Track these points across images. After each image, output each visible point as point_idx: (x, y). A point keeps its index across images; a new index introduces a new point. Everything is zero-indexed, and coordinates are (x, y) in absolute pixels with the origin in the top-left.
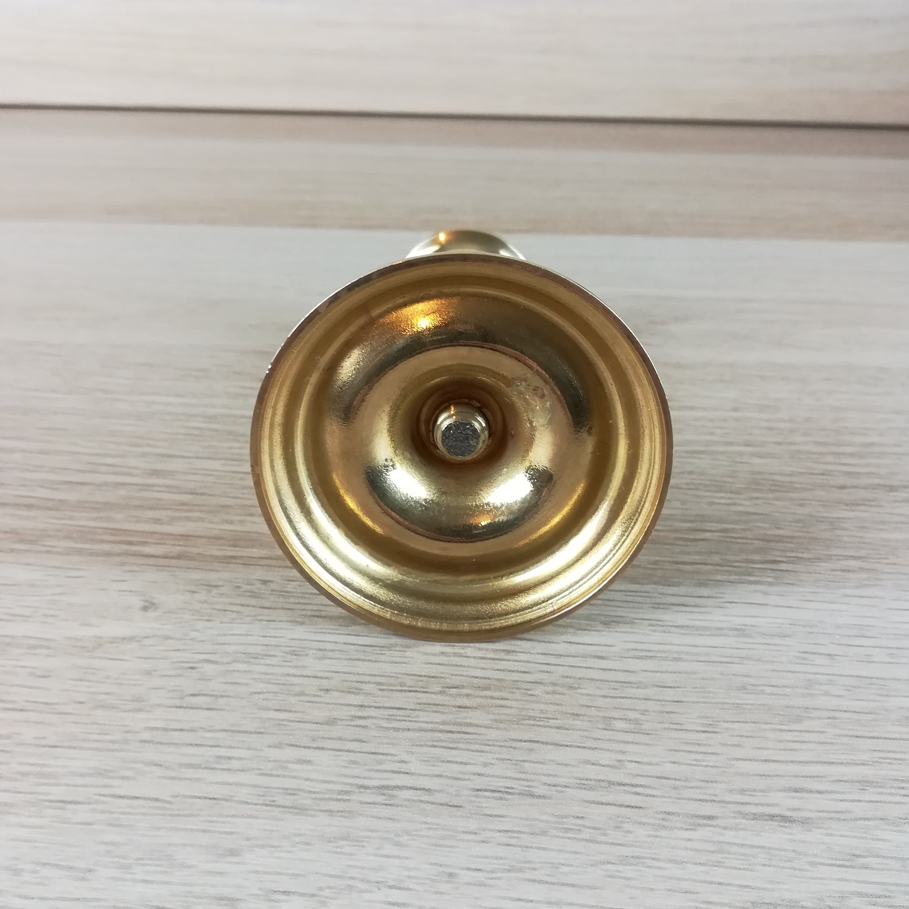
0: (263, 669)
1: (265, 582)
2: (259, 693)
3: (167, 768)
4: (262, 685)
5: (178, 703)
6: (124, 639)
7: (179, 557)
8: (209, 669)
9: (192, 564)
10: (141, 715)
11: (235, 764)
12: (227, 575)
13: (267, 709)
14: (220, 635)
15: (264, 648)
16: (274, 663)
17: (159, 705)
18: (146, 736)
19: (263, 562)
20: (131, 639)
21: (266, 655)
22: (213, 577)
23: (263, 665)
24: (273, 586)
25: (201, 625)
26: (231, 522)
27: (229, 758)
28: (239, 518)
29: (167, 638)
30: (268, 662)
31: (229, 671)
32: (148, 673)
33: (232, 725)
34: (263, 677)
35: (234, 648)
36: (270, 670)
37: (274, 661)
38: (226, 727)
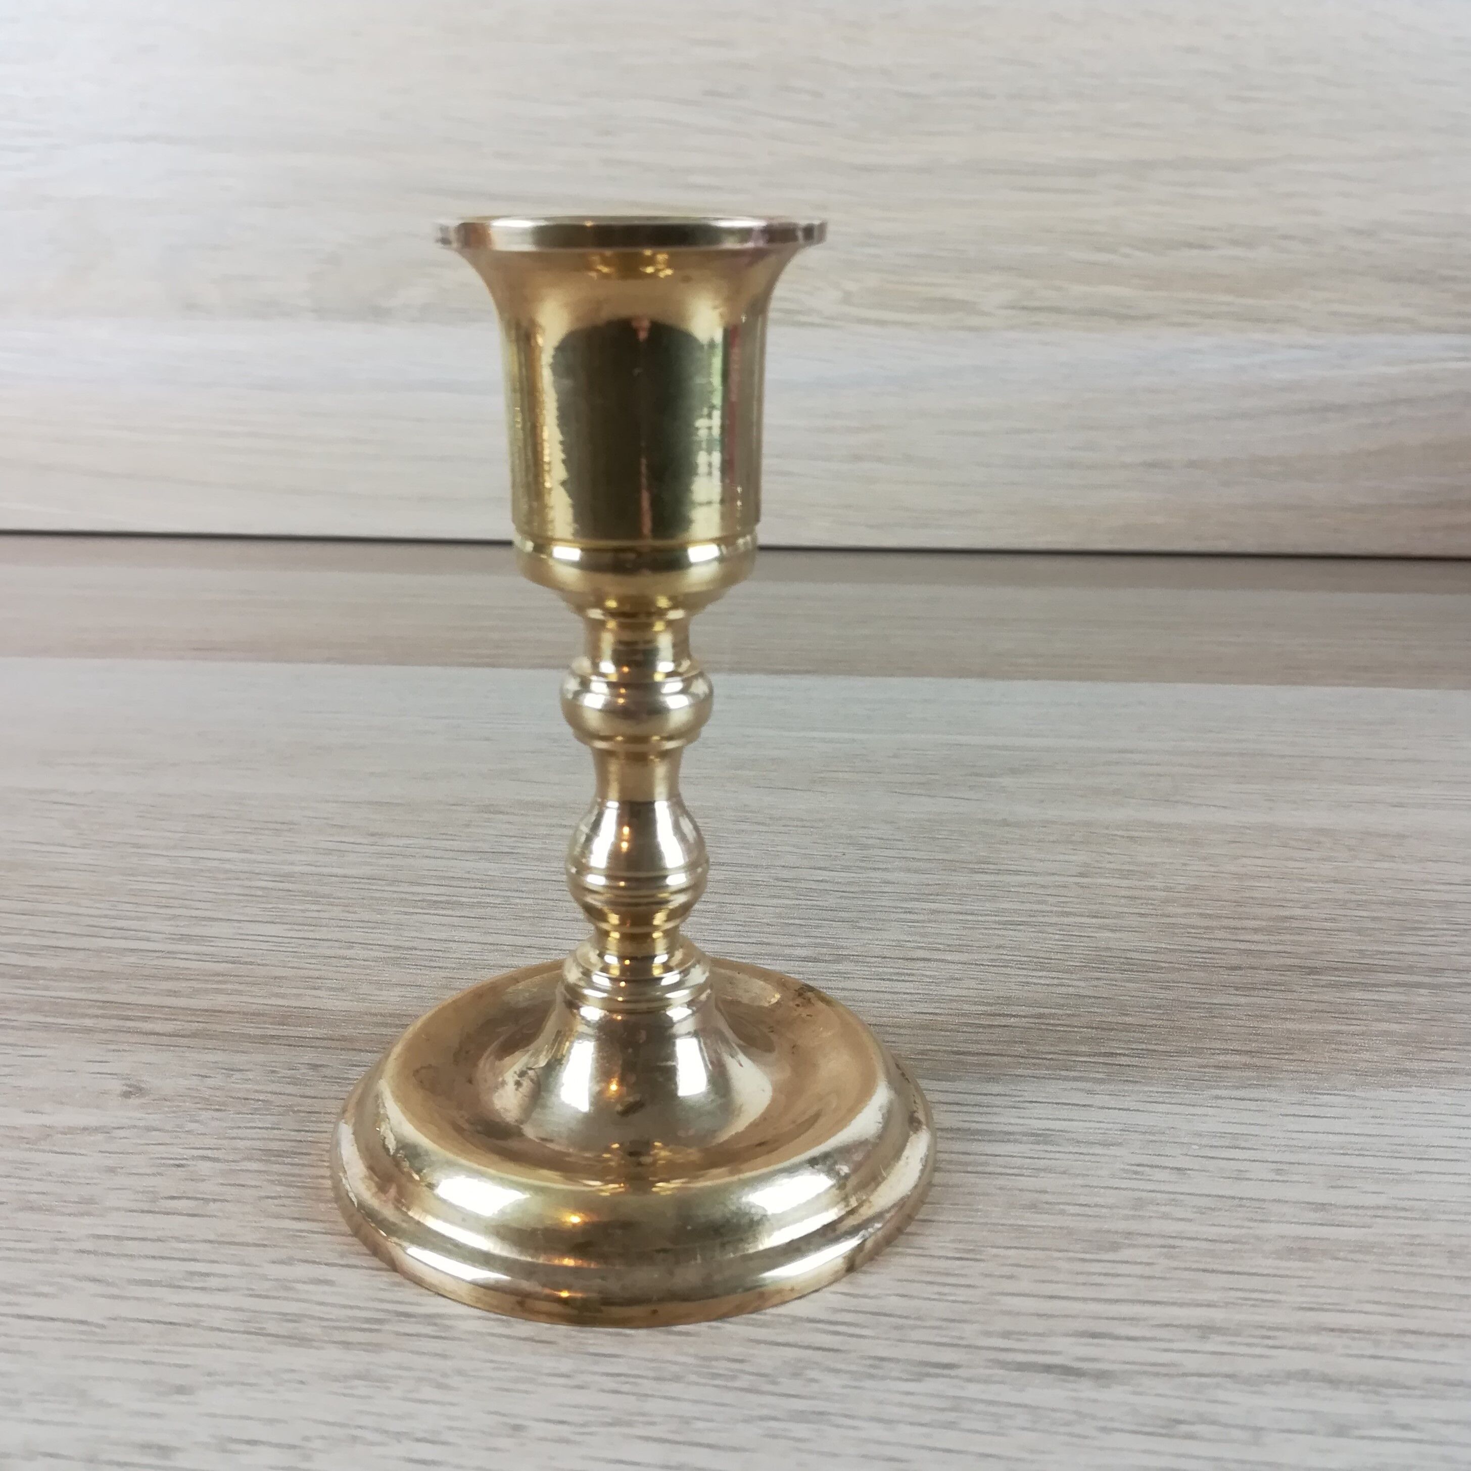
0: (286, 1169)
1: (315, 1067)
2: (272, 1198)
3: (108, 1284)
4: (279, 1188)
5: (146, 1206)
6: (85, 1129)
7: (194, 1035)
8: (205, 1167)
9: (210, 1044)
10: (86, 1220)
11: (213, 1282)
12: (261, 1058)
13: (278, 1217)
14: (232, 1128)
15: (294, 1144)
16: (306, 1162)
17: (118, 1209)
18: (88, 1245)
19: (318, 1043)
20: (97, 1130)
21: (295, 1153)
22: (239, 1059)
23: (288, 1164)
24: (327, 1072)
25: (205, 1115)
26: (283, 996)
27: (207, 1275)
28: (295, 991)
29: (149, 1129)
30: (296, 1160)
31: (234, 1171)
32: (112, 1170)
33: (222, 1235)
34: (283, 1178)
35: (248, 1143)
36: (296, 1170)
37: (305, 1160)
38: (212, 1237)
